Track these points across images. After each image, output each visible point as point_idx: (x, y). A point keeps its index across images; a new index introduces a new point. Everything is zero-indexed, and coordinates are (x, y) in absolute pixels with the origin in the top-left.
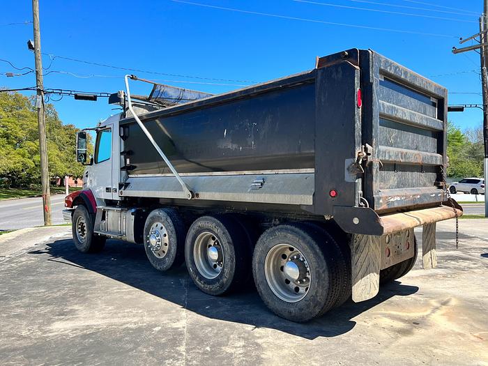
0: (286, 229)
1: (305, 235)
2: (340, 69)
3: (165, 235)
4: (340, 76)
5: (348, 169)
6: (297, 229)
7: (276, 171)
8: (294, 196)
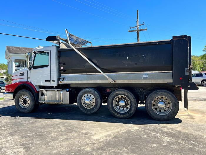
0: (162, 91)
1: (170, 92)
2: (183, 41)
3: (93, 99)
4: (183, 43)
5: (186, 71)
6: (166, 91)
7: (151, 72)
8: (165, 80)
